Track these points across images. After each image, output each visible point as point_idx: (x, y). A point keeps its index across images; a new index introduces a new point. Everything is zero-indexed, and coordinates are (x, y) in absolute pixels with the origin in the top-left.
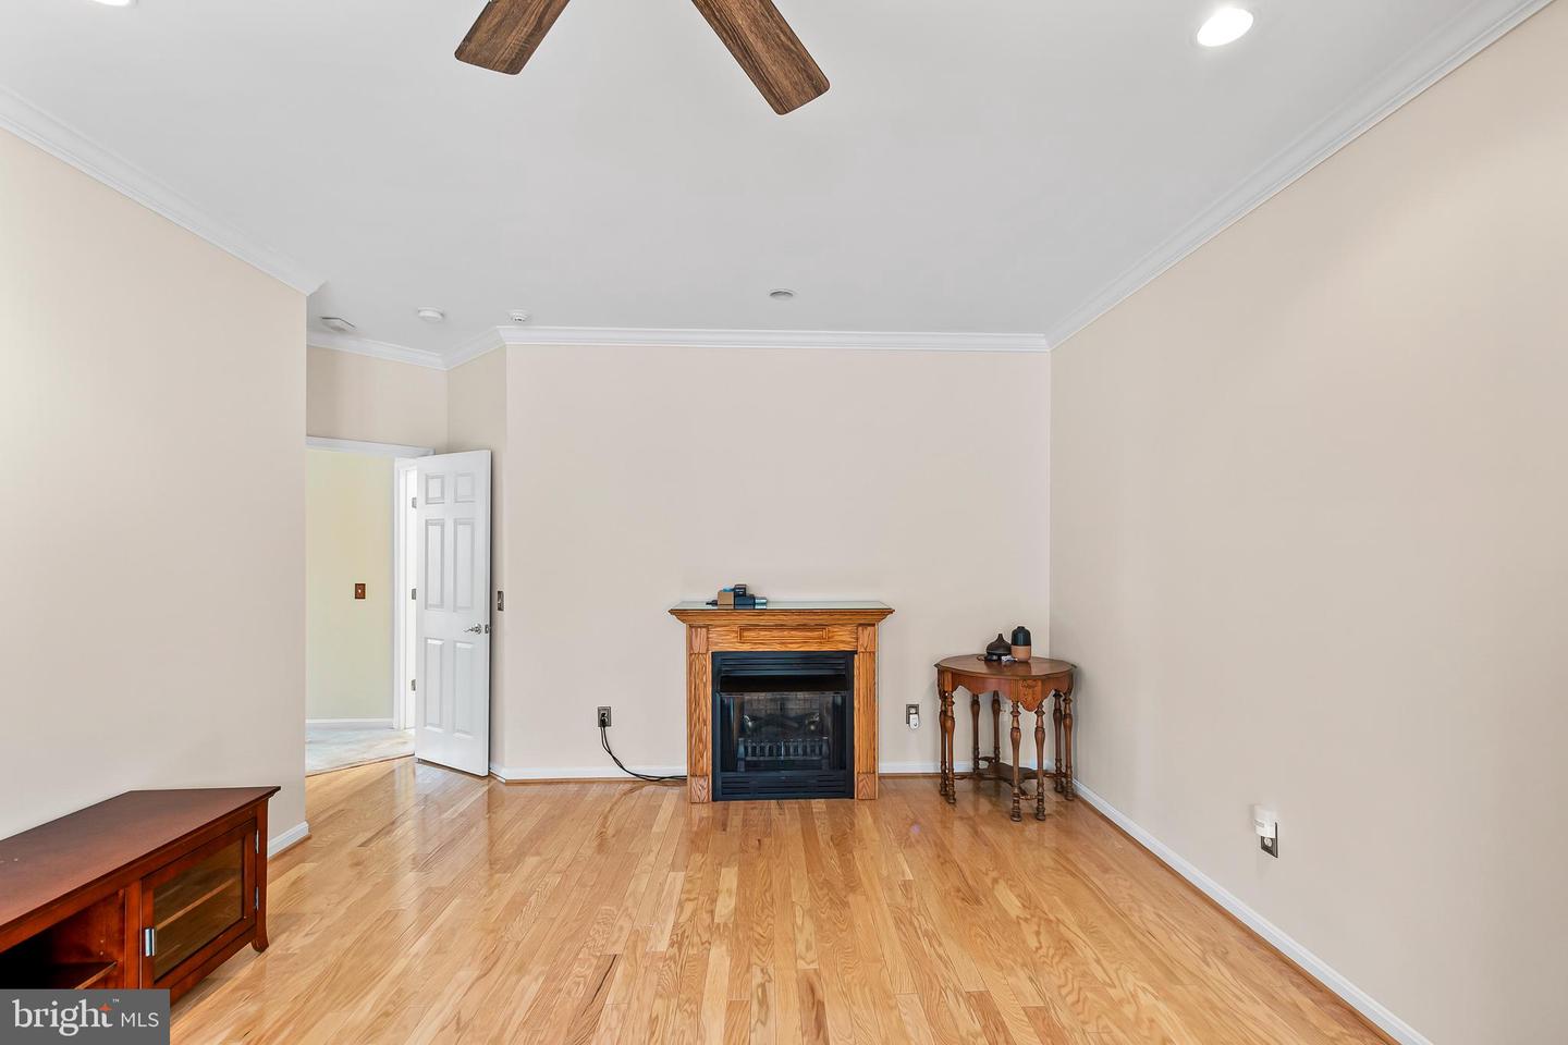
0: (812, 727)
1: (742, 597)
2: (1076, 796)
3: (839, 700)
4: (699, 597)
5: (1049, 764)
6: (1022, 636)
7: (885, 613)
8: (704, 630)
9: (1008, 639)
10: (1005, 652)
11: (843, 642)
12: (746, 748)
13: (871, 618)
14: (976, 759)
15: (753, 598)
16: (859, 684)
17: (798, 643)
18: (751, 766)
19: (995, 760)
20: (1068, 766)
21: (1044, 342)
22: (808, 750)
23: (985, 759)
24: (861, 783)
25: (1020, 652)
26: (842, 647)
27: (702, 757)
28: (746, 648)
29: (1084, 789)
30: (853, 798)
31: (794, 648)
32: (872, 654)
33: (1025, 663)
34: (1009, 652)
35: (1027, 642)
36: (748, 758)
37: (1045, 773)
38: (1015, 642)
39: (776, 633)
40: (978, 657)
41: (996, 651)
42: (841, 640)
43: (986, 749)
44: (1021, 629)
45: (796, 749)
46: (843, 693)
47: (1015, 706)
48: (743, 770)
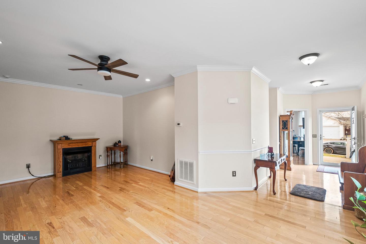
0: (83, 160)
1: (67, 138)
2: (128, 165)
3: (89, 155)
4: (55, 138)
5: (122, 161)
6: (120, 142)
7: (98, 139)
8: (61, 144)
9: (117, 142)
10: (117, 145)
11: (89, 145)
12: (70, 166)
13: (95, 140)
14: (112, 162)
15: (69, 138)
16: (93, 152)
17: (80, 145)
18: (71, 169)
19: (115, 162)
20: (127, 160)
21: (122, 96)
22: (83, 164)
23: (113, 162)
24: (93, 169)
25: (119, 144)
26: (90, 145)
27: (60, 169)
28: (70, 147)
29: (129, 163)
30: (92, 171)
31: (80, 146)
32: (95, 146)
33: (120, 146)
34: (118, 144)
35: (121, 143)
36: (70, 167)
37: (122, 163)
38: (119, 143)
39: (76, 144)
40: (112, 146)
41: (115, 145)
42: (89, 144)
43: (113, 161)
44: (120, 141)
45: (80, 164)
46: (90, 153)
47: (120, 152)
48: (69, 170)
